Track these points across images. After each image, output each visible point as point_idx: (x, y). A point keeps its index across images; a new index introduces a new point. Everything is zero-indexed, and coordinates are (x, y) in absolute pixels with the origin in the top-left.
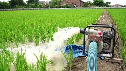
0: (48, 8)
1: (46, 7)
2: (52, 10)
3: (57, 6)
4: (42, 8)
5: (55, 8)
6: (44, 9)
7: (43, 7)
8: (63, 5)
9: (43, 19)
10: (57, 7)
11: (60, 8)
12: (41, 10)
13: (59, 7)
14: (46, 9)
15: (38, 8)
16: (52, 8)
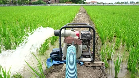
0: (15, 4)
1: (12, 3)
2: (20, 7)
3: (26, 2)
4: (6, 5)
5: (25, 4)
6: (9, 6)
7: (8, 4)
8: (35, 1)
9: (7, 18)
10: (27, 4)
11: (32, 5)
12: (5, 7)
13: (30, 4)
14: (13, 6)
15: (2, 4)
16: (21, 5)
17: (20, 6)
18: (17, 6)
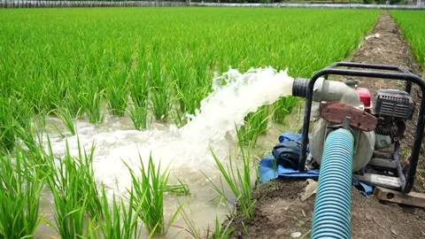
2: (197, 8)
5: (211, 2)
6: (170, 6)
9: (164, 39)
11: (227, 4)
12: (160, 8)
14: (180, 5)
16: (199, 4)
17: (196, 6)
18: (188, 6)
